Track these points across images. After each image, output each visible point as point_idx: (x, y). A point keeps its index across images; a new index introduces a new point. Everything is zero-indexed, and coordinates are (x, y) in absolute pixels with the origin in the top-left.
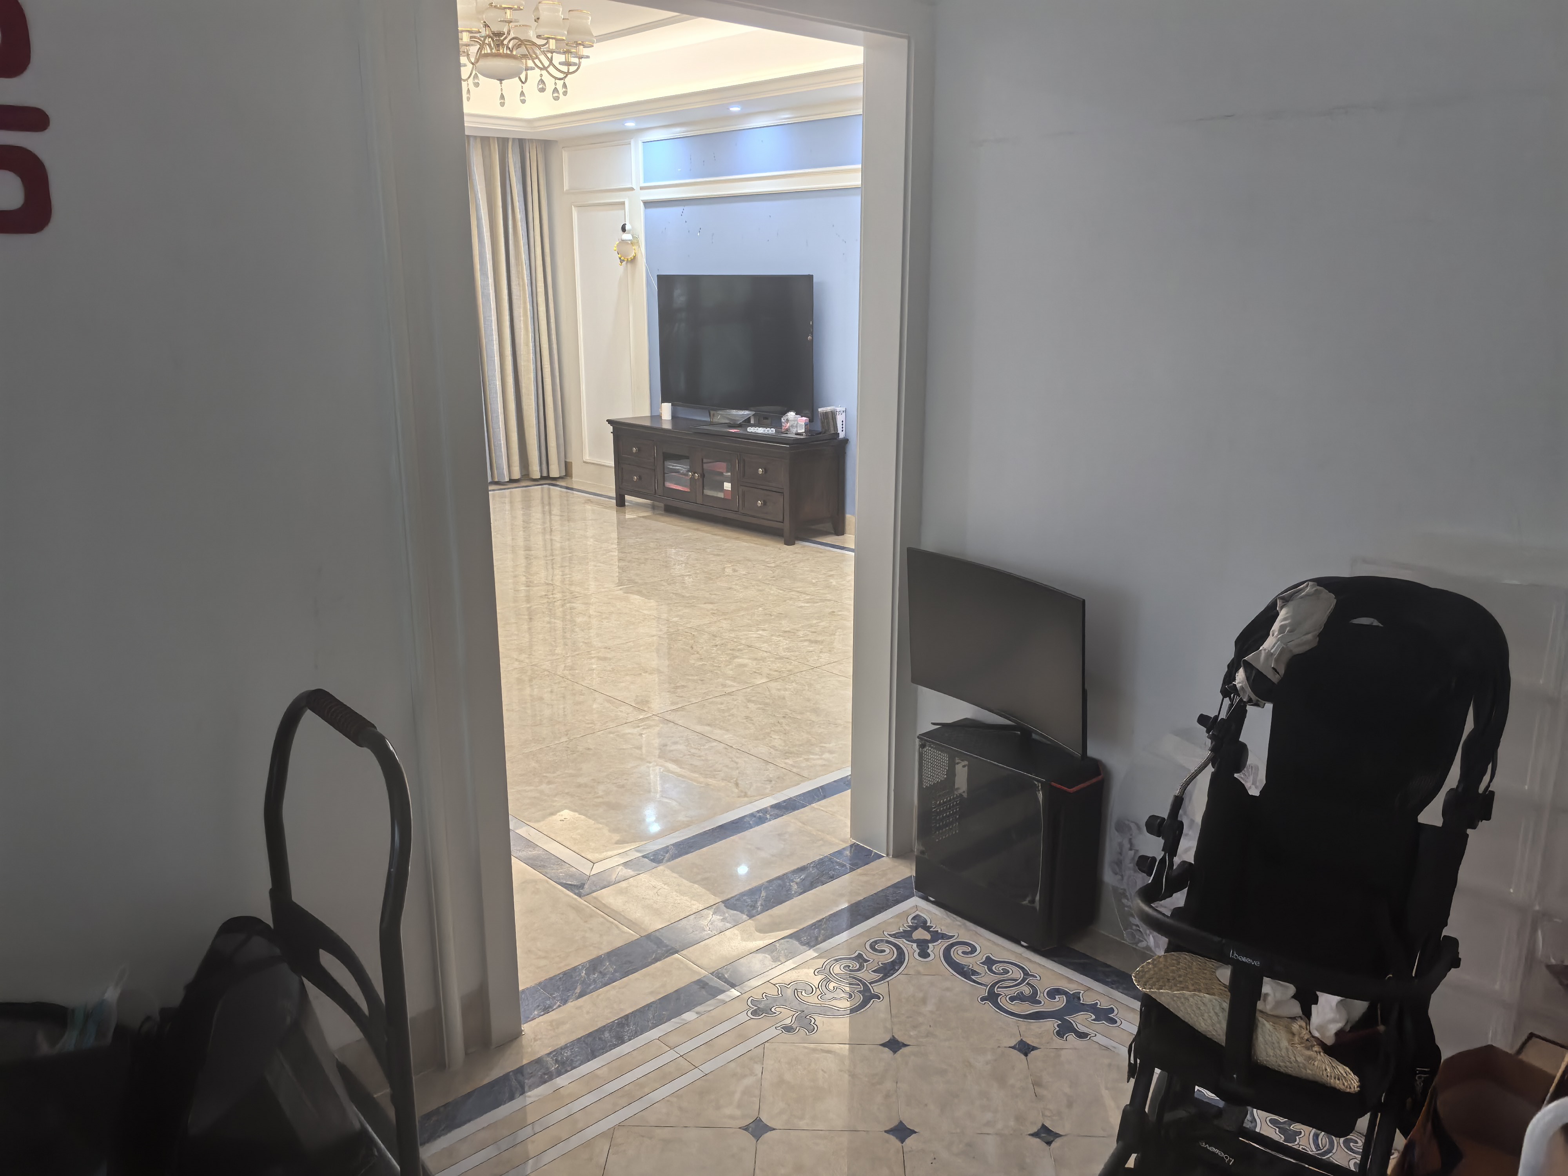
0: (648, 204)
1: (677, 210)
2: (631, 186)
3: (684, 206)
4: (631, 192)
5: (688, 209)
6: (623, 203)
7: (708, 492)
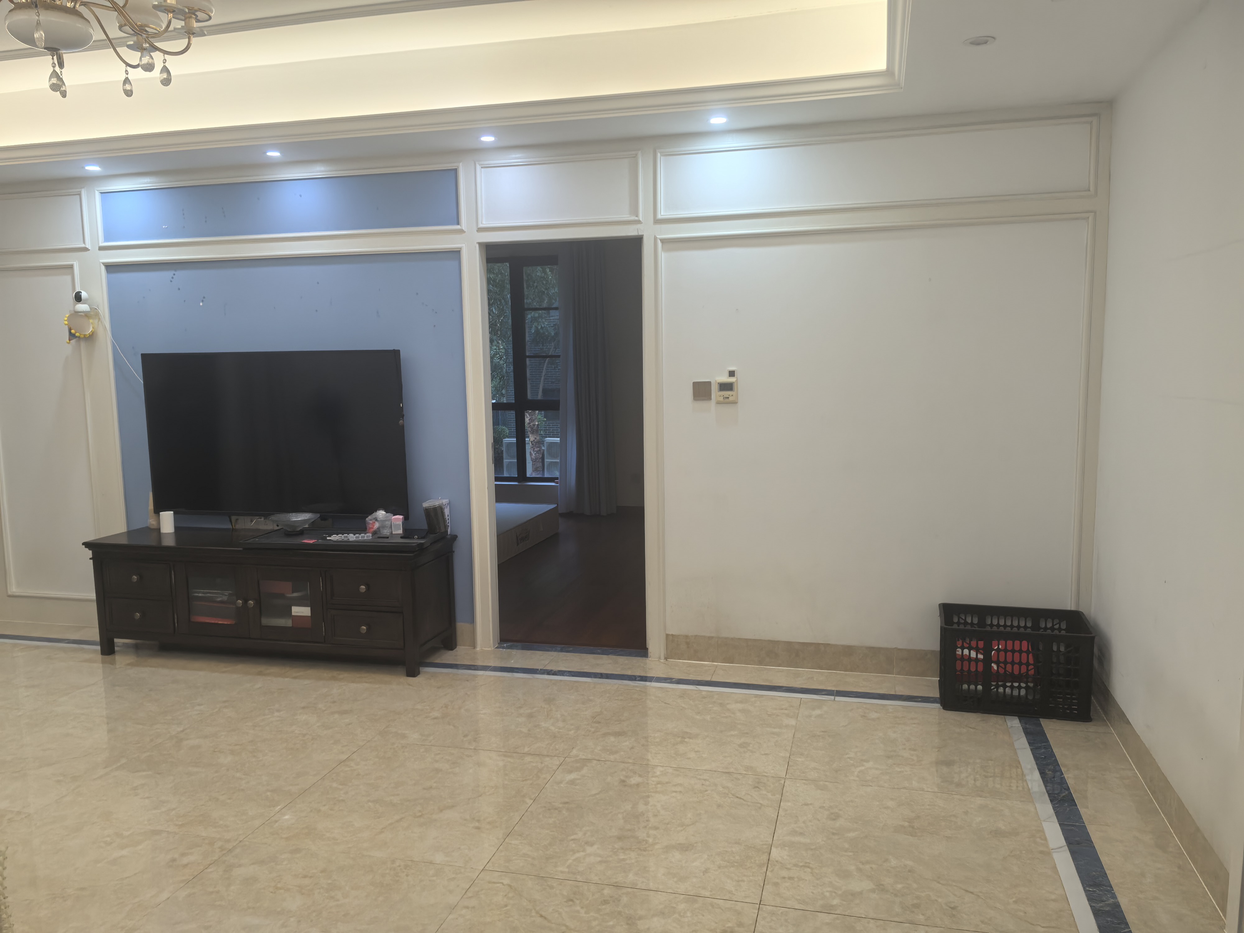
0: (111, 268)
1: (165, 275)
2: (83, 245)
3: (176, 271)
4: (85, 253)
5: (181, 274)
6: (71, 267)
7: (267, 621)
